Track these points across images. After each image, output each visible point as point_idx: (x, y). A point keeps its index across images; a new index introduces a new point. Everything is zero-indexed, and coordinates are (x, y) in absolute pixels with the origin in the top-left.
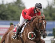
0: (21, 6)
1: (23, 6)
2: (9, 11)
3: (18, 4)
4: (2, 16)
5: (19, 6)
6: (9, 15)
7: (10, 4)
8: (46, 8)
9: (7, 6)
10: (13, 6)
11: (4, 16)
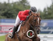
0: (26, 5)
1: (28, 5)
2: (14, 10)
3: (24, 3)
4: (8, 15)
5: (24, 5)
6: (14, 13)
7: (15, 3)
8: (50, 6)
9: (12, 5)
10: (19, 5)
11: (9, 14)
